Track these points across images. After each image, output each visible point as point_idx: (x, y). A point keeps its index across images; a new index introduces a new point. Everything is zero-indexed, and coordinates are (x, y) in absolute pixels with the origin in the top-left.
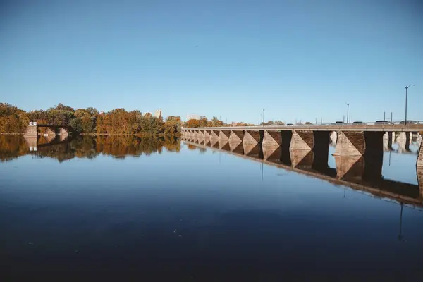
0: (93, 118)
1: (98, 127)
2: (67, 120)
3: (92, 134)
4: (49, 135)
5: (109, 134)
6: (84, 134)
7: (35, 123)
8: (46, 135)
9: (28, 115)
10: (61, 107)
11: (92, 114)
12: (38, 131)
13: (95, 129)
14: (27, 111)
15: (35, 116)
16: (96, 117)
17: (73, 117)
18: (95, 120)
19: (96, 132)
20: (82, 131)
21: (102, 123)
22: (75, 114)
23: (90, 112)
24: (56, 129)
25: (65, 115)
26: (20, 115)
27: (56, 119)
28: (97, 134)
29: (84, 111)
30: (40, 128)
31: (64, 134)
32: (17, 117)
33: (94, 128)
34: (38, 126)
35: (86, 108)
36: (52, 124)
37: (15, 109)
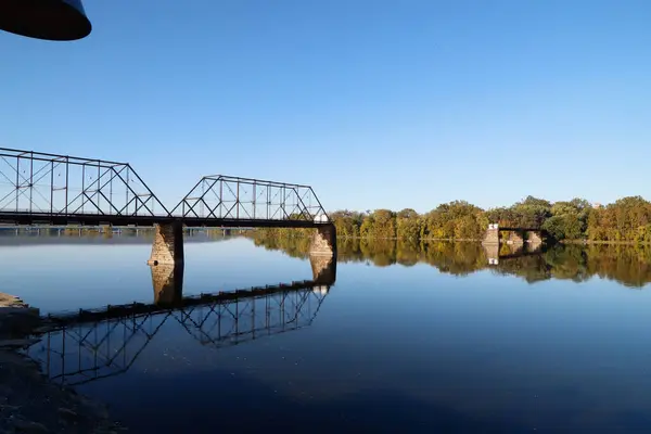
0: (581, 215)
1: (592, 231)
2: (539, 221)
3: (581, 242)
4: (515, 242)
5: (612, 242)
6: (566, 241)
7: (496, 226)
8: (510, 242)
9: (487, 214)
10: (531, 200)
11: (579, 210)
12: (500, 236)
13: (586, 233)
14: (486, 210)
15: (496, 216)
16: (588, 213)
17: (549, 215)
18: (584, 219)
19: (587, 237)
20: (564, 237)
21: (598, 224)
22: (553, 210)
23: (575, 205)
24: (524, 233)
25: (537, 213)
26: (478, 216)
27: (524, 219)
28: (589, 242)
29: (567, 204)
30: (502, 232)
31: (535, 241)
32: (474, 218)
33: (583, 230)
34: (500, 229)
35: (569, 200)
36: (518, 226)
37: (472, 208)
